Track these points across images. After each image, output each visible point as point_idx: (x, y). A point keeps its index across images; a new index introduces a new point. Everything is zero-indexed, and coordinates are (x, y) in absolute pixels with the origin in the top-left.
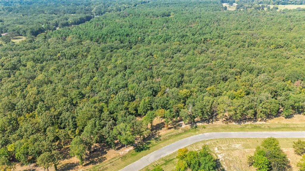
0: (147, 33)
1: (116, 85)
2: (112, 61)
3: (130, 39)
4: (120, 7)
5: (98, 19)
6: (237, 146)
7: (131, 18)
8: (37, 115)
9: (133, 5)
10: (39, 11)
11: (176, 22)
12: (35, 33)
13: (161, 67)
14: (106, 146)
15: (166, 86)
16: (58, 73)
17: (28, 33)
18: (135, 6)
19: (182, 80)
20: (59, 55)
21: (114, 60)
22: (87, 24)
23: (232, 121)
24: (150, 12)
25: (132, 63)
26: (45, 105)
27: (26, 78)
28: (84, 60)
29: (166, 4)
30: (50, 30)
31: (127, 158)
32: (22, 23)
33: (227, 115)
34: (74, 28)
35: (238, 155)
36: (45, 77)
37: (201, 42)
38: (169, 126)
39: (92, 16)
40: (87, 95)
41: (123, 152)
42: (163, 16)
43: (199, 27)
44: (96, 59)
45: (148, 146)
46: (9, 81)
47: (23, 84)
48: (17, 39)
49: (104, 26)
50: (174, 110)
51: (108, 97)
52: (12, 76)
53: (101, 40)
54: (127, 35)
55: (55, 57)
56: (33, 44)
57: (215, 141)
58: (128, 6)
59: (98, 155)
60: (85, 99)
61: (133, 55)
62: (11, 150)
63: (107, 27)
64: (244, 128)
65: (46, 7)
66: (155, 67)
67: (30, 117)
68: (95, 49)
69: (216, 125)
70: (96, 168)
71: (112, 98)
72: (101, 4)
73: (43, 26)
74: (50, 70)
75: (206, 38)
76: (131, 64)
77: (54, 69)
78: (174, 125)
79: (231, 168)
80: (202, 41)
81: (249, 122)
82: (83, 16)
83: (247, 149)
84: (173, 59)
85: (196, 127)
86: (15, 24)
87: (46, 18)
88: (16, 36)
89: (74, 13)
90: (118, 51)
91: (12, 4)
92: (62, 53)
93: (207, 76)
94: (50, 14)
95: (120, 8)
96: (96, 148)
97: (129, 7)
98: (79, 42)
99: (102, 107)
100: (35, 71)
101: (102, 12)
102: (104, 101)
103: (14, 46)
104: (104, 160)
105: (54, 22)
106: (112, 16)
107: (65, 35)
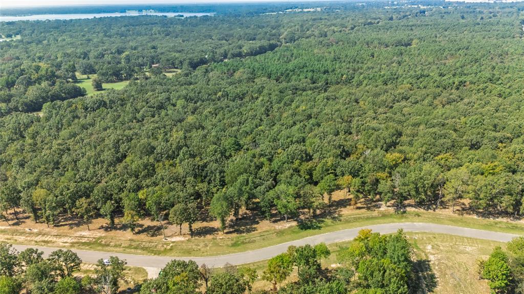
0: (360, 70)
1: (288, 137)
2: (292, 107)
3: (329, 78)
4: (326, 30)
5: (286, 48)
6: (469, 249)
7: (340, 47)
8: (178, 165)
9: (349, 28)
10: (205, 37)
11: (417, 55)
12: (194, 66)
13: (367, 119)
14: (259, 215)
15: (365, 146)
16: (214, 118)
17: (185, 66)
18: (352, 29)
19: (397, 141)
20: (220, 94)
21: (295, 105)
22: (269, 56)
23: (472, 212)
24: (375, 39)
25: (321, 111)
26: (190, 151)
27: (173, 120)
28: (252, 104)
29: (408, 26)
30: (215, 62)
31: (284, 235)
32: (180, 52)
33: (466, 204)
34: (248, 61)
35: (465, 261)
36: (195, 120)
37: (452, 88)
38: (359, 205)
39: (279, 43)
40: (245, 147)
41: (280, 227)
42: (396, 46)
43: (458, 64)
44: (269, 103)
45: (319, 225)
46: (152, 122)
47: (168, 127)
48: (171, 72)
49: (293, 58)
50: (369, 181)
51: (273, 151)
52: (156, 116)
53: (283, 78)
54: (326, 72)
55: (213, 97)
56: (189, 79)
57: (431, 236)
58: (340, 29)
59: (247, 224)
60: (242, 153)
61: (325, 100)
62: (143, 197)
63: (297, 59)
64: (492, 225)
65: (216, 30)
66: (357, 118)
67: (170, 165)
68: (271, 90)
69: (440, 214)
70: (240, 238)
71: (278, 154)
72: (297, 27)
73: (206, 56)
74: (204, 113)
75: (463, 81)
76: (319, 112)
77: (209, 112)
78: (367, 204)
79: (447, 276)
80: (455, 85)
81: (505, 218)
82: (265, 43)
83: (485, 256)
84: (391, 110)
85: (404, 212)
86: (171, 52)
87: (213, 45)
88: (170, 68)
89: (254, 39)
90: (304, 93)
91: (171, 26)
92: (224, 91)
93: (443, 137)
94: (219, 40)
95: (326, 32)
96: (245, 216)
97: (341, 31)
98: (250, 79)
99: (262, 164)
100: (185, 113)
101: (296, 38)
102: (267, 157)
103: (165, 80)
104: (254, 231)
105: (222, 50)
106: (309, 45)
107: (233, 69)
